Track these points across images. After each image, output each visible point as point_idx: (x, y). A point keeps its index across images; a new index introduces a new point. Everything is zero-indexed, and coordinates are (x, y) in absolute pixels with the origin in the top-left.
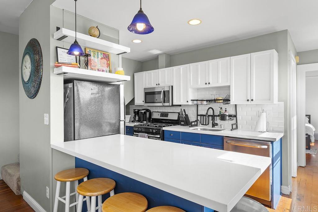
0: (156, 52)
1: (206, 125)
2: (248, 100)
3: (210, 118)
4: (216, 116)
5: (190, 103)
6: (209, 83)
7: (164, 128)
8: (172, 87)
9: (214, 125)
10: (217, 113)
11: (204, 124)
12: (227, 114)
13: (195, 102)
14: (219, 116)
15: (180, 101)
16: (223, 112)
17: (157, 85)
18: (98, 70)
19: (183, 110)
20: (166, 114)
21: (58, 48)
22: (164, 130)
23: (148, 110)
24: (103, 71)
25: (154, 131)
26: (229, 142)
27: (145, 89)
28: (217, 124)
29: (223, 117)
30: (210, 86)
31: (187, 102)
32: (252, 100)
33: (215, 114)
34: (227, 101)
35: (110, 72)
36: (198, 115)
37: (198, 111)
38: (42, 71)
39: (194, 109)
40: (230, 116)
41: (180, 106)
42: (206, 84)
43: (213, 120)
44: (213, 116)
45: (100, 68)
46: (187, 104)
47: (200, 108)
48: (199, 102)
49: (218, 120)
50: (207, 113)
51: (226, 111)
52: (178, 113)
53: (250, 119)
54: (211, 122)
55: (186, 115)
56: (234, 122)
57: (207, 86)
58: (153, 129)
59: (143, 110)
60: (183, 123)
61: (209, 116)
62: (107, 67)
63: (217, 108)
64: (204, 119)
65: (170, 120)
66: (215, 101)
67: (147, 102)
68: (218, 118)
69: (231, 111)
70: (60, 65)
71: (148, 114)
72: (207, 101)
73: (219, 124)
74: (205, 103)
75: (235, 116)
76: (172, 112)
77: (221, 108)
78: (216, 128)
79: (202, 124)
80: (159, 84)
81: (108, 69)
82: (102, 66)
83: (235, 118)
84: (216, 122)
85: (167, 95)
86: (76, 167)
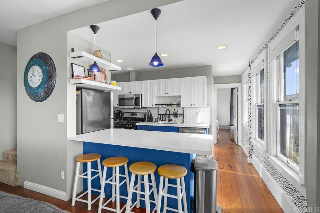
0: (130, 69)
1: (164, 121)
2: (192, 105)
3: (167, 116)
4: (171, 115)
5: (154, 106)
6: (168, 94)
7: (137, 124)
8: (141, 94)
9: (170, 120)
10: (172, 113)
11: (163, 120)
12: (178, 113)
13: (158, 106)
14: (173, 115)
15: (147, 105)
16: (176, 112)
17: (129, 93)
18: (99, 82)
19: (148, 111)
20: (134, 114)
21: (73, 64)
22: (137, 125)
23: (120, 111)
24: (102, 82)
25: (130, 126)
26: (182, 130)
27: (119, 95)
28: (172, 120)
29: (176, 115)
30: (168, 95)
31: (153, 105)
32: (194, 105)
33: (170, 114)
34: (178, 105)
35: (106, 83)
36: (158, 114)
37: (159, 112)
38: (56, 80)
39: (156, 110)
40: (180, 114)
41: (146, 108)
42: (166, 94)
43: (169, 117)
44: (169, 115)
45: (100, 80)
46: (152, 107)
47: (160, 110)
48: (160, 106)
49: (172, 118)
50: (166, 113)
51: (177, 111)
52: (145, 113)
53: (191, 116)
54: (167, 119)
55: (151, 114)
56: (182, 118)
57: (167, 95)
58: (128, 125)
59: (117, 111)
60: (149, 120)
61: (167, 115)
62: (104, 79)
63: (172, 109)
64: (163, 117)
65: (138, 118)
66: (171, 105)
67: (121, 105)
68: (172, 116)
69: (180, 112)
70: (80, 77)
71: (120, 114)
72: (166, 105)
73: (173, 120)
74: (164, 106)
75: (183, 115)
76: (139, 112)
77: (175, 110)
78: (171, 123)
79: (161, 120)
80: (131, 93)
81: (105, 81)
82: (101, 79)
83: (183, 116)
84: (171, 119)
85: (137, 100)
86: (84, 153)
